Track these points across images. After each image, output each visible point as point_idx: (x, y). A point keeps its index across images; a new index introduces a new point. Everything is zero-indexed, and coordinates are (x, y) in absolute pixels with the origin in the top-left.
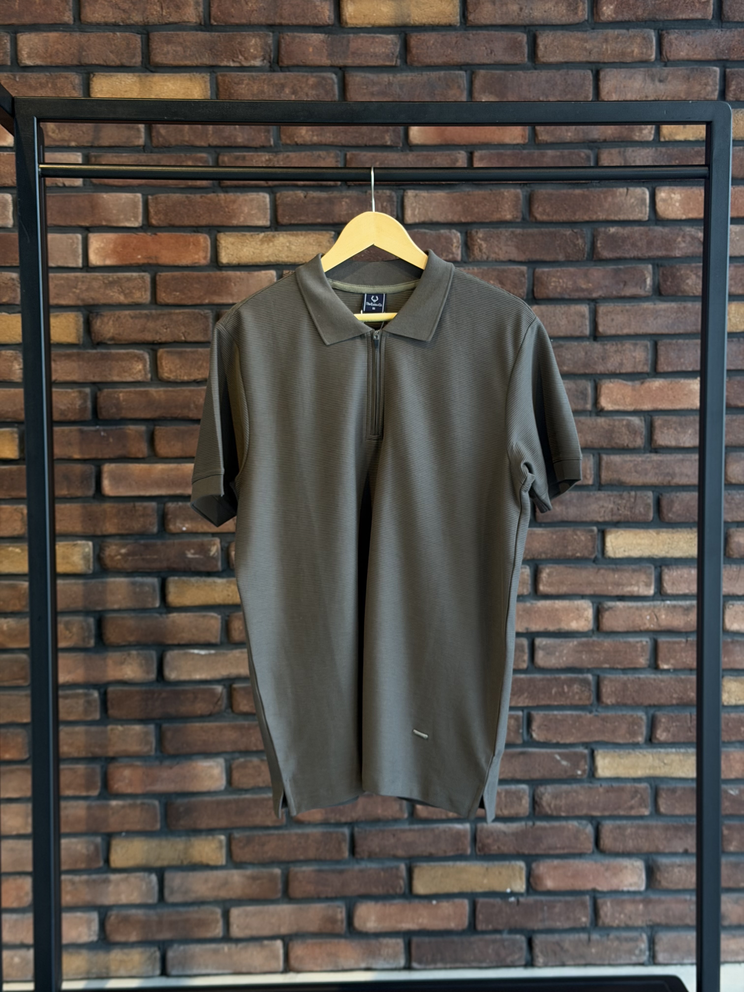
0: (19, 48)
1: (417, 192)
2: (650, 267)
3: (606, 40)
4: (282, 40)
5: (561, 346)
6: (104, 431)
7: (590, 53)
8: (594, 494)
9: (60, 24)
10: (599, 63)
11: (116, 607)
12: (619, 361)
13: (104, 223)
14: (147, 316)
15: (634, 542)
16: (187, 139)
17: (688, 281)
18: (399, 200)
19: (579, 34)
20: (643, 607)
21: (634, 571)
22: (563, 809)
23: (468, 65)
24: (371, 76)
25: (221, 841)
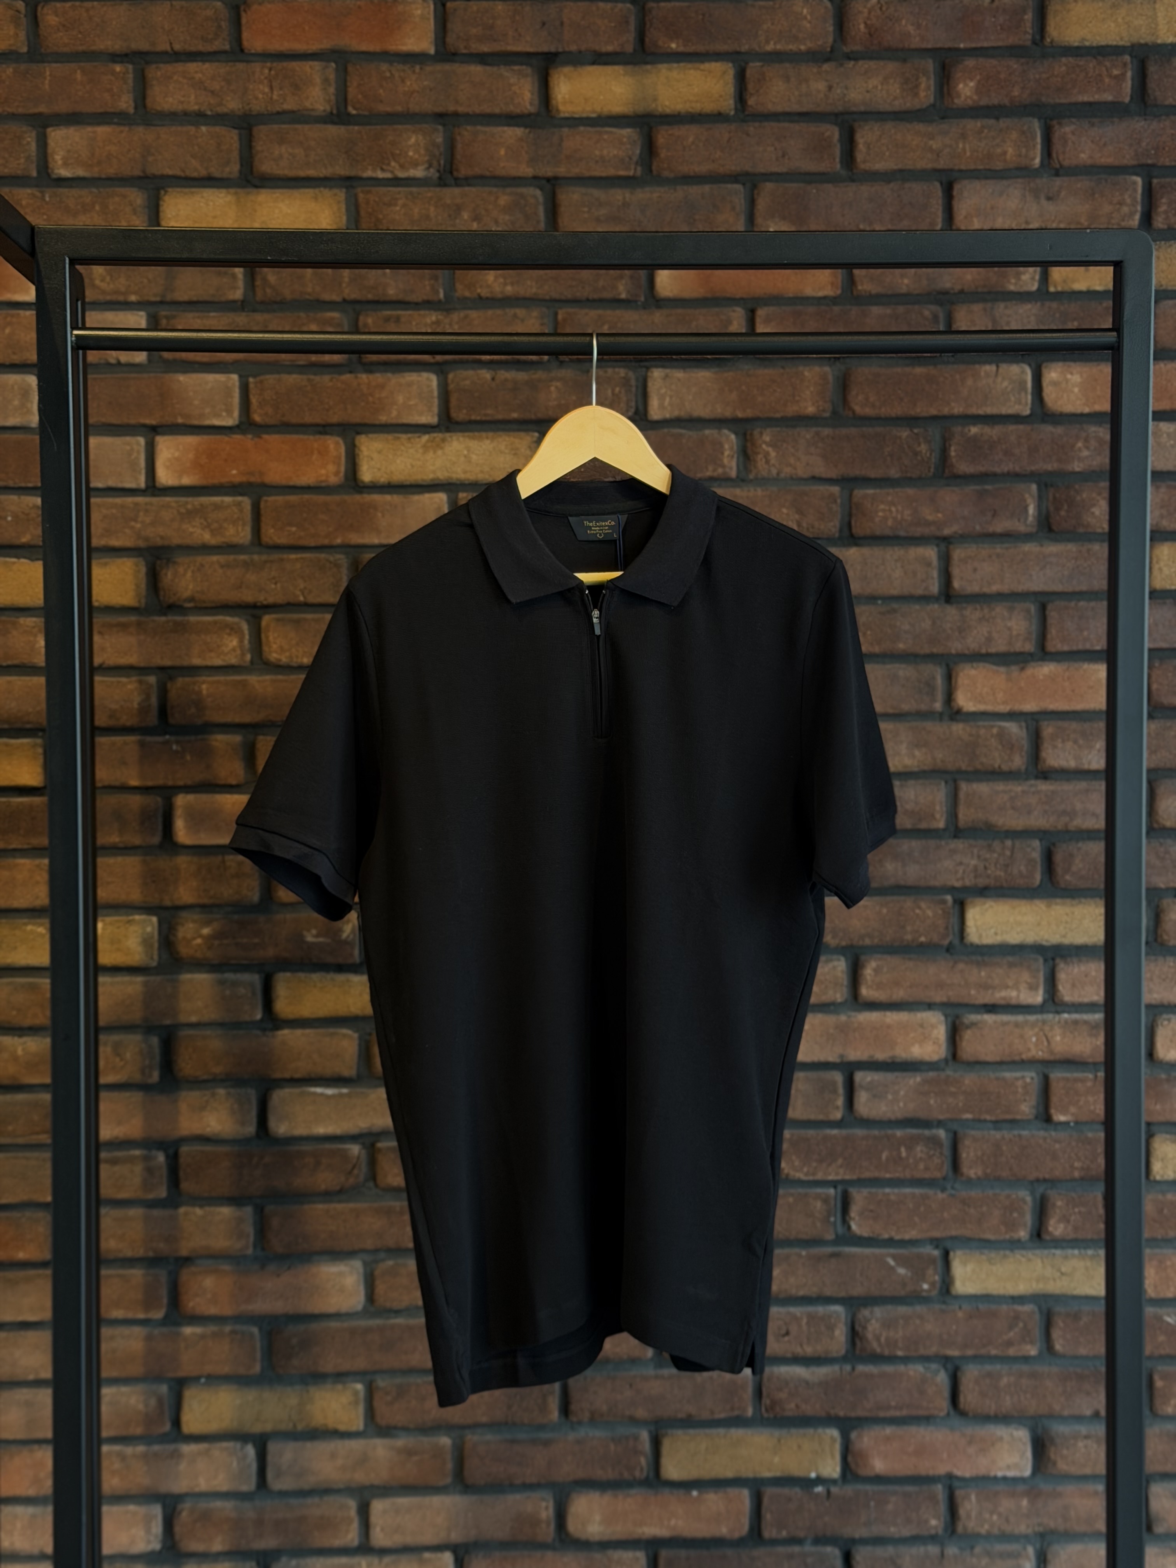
0: (50, 151)
1: (668, 371)
2: (1034, 487)
3: (963, 136)
4: (458, 138)
5: (894, 611)
6: (177, 742)
7: (938, 155)
8: (946, 844)
9: (114, 113)
10: (952, 170)
11: (194, 1019)
12: (986, 634)
13: (180, 420)
14: (246, 565)
15: (1012, 919)
16: (309, 290)
17: (1093, 510)
18: (637, 385)
19: (921, 127)
20: (1026, 1022)
21: (1011, 965)
22: (900, 1344)
23: (747, 174)
24: (596, 193)
25: (356, 1393)
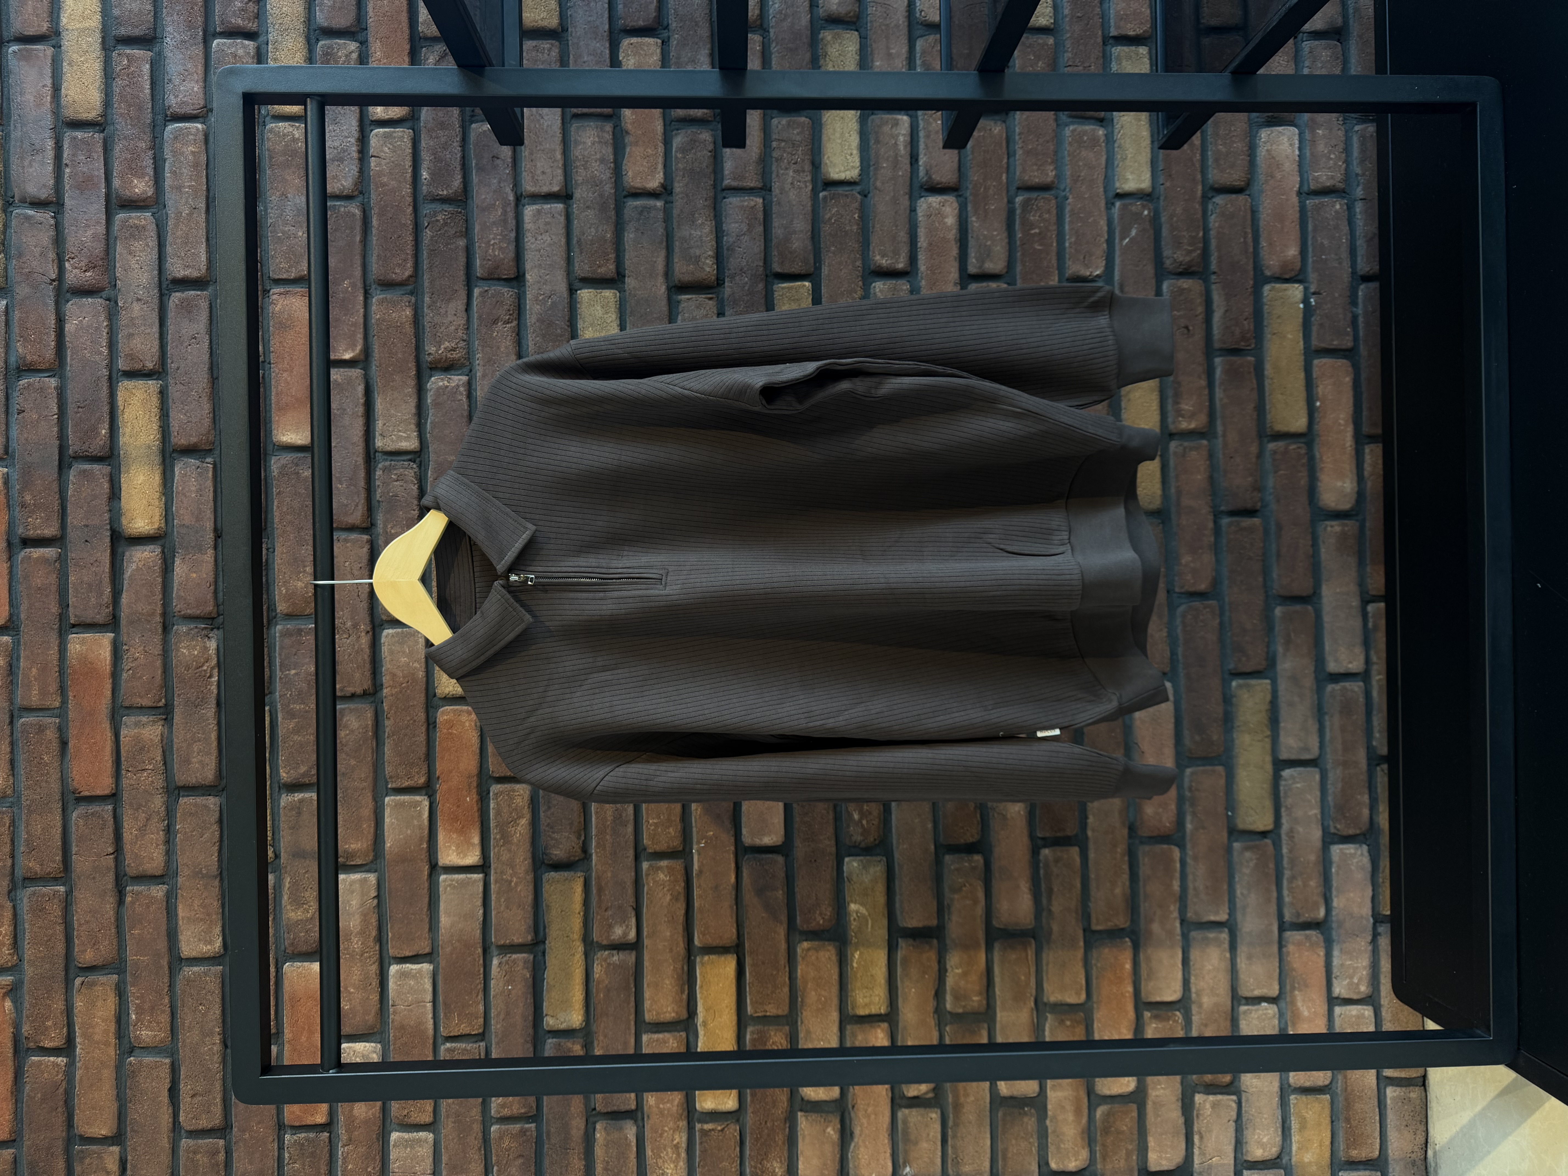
0: (200, 956)
1: (377, 434)
3: (179, 188)
4: (183, 613)
5: (579, 241)
6: (698, 842)
7: (195, 209)
8: (776, 196)
9: (167, 902)
11: (930, 827)
12: (598, 163)
13: (425, 846)
15: (839, 141)
18: (390, 458)
19: (171, 223)
20: (925, 129)
21: (877, 142)
22: (1194, 234)
23: (211, 369)
25: (1240, 686)
